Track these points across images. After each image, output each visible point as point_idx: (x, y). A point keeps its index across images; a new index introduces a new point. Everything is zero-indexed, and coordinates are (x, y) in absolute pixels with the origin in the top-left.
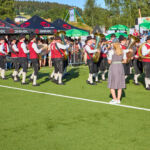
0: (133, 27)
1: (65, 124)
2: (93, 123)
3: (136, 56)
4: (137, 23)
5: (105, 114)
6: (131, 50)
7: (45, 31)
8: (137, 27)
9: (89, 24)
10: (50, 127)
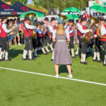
0: (84, 9)
1: (23, 96)
2: (49, 95)
3: (95, 36)
4: (87, 6)
5: (59, 88)
6: (91, 30)
7: (5, 13)
8: (88, 9)
9: (45, 7)
10: (10, 99)
